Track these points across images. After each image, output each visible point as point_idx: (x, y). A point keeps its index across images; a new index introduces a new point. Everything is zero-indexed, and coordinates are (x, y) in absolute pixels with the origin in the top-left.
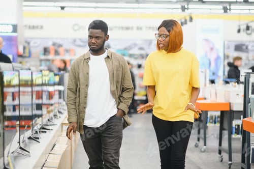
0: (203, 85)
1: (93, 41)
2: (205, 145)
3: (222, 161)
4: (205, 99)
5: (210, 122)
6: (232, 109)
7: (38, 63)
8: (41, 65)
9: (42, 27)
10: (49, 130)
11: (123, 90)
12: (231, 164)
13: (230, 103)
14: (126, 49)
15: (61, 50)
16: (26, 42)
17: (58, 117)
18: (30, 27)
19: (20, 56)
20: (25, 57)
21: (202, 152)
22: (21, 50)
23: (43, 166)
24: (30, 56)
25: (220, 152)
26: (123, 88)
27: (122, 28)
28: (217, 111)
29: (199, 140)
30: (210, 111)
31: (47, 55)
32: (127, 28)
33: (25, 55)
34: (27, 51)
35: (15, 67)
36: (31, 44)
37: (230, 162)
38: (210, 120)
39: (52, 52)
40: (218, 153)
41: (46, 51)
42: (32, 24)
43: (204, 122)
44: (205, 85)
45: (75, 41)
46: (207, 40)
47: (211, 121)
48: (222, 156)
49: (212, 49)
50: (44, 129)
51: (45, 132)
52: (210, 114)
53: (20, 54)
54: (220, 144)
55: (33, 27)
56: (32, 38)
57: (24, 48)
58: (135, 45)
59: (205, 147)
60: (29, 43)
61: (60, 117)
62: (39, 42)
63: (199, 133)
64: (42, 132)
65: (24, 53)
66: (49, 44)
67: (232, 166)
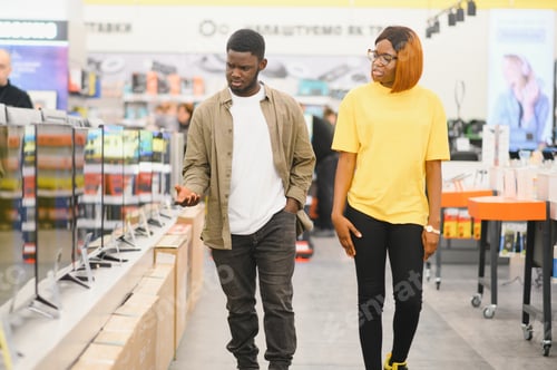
0: (492, 162)
1: (236, 73)
2: (494, 301)
3: (530, 338)
4: (495, 193)
5: (505, 247)
6: (552, 217)
7: (120, 112)
8: (125, 116)
9: (128, 28)
10: (118, 260)
11: (295, 162)
12: (550, 345)
13: (548, 204)
14: (322, 78)
15: (172, 81)
16: (90, 62)
17: (148, 233)
18: (101, 28)
19: (74, 94)
20: (87, 96)
21: (486, 317)
22: (76, 80)
23: (92, 341)
24: (97, 95)
25: (526, 319)
26: (295, 159)
27: (315, 29)
28: (521, 222)
29: (481, 290)
30: (506, 222)
31: (141, 92)
32: (327, 31)
33: (85, 92)
34: (91, 82)
35: (49, 117)
36: (104, 67)
37: (548, 342)
38: (506, 243)
39: (153, 85)
40: (521, 320)
41: (137, 82)
42: (105, 20)
43: (493, 248)
44: (496, 162)
45: (205, 59)
46: (513, 58)
47: (509, 245)
48: (531, 328)
49: (526, 78)
50: (106, 259)
51: (109, 266)
52: (506, 228)
53: (73, 89)
54: (527, 300)
55: (109, 28)
56: (105, 53)
57: (84, 76)
58: (346, 69)
59: (494, 306)
60: (98, 65)
61: (151, 233)
62: (121, 61)
63: (481, 274)
64: (102, 265)
65: (83, 86)
66: (145, 67)
67: (552, 348)
